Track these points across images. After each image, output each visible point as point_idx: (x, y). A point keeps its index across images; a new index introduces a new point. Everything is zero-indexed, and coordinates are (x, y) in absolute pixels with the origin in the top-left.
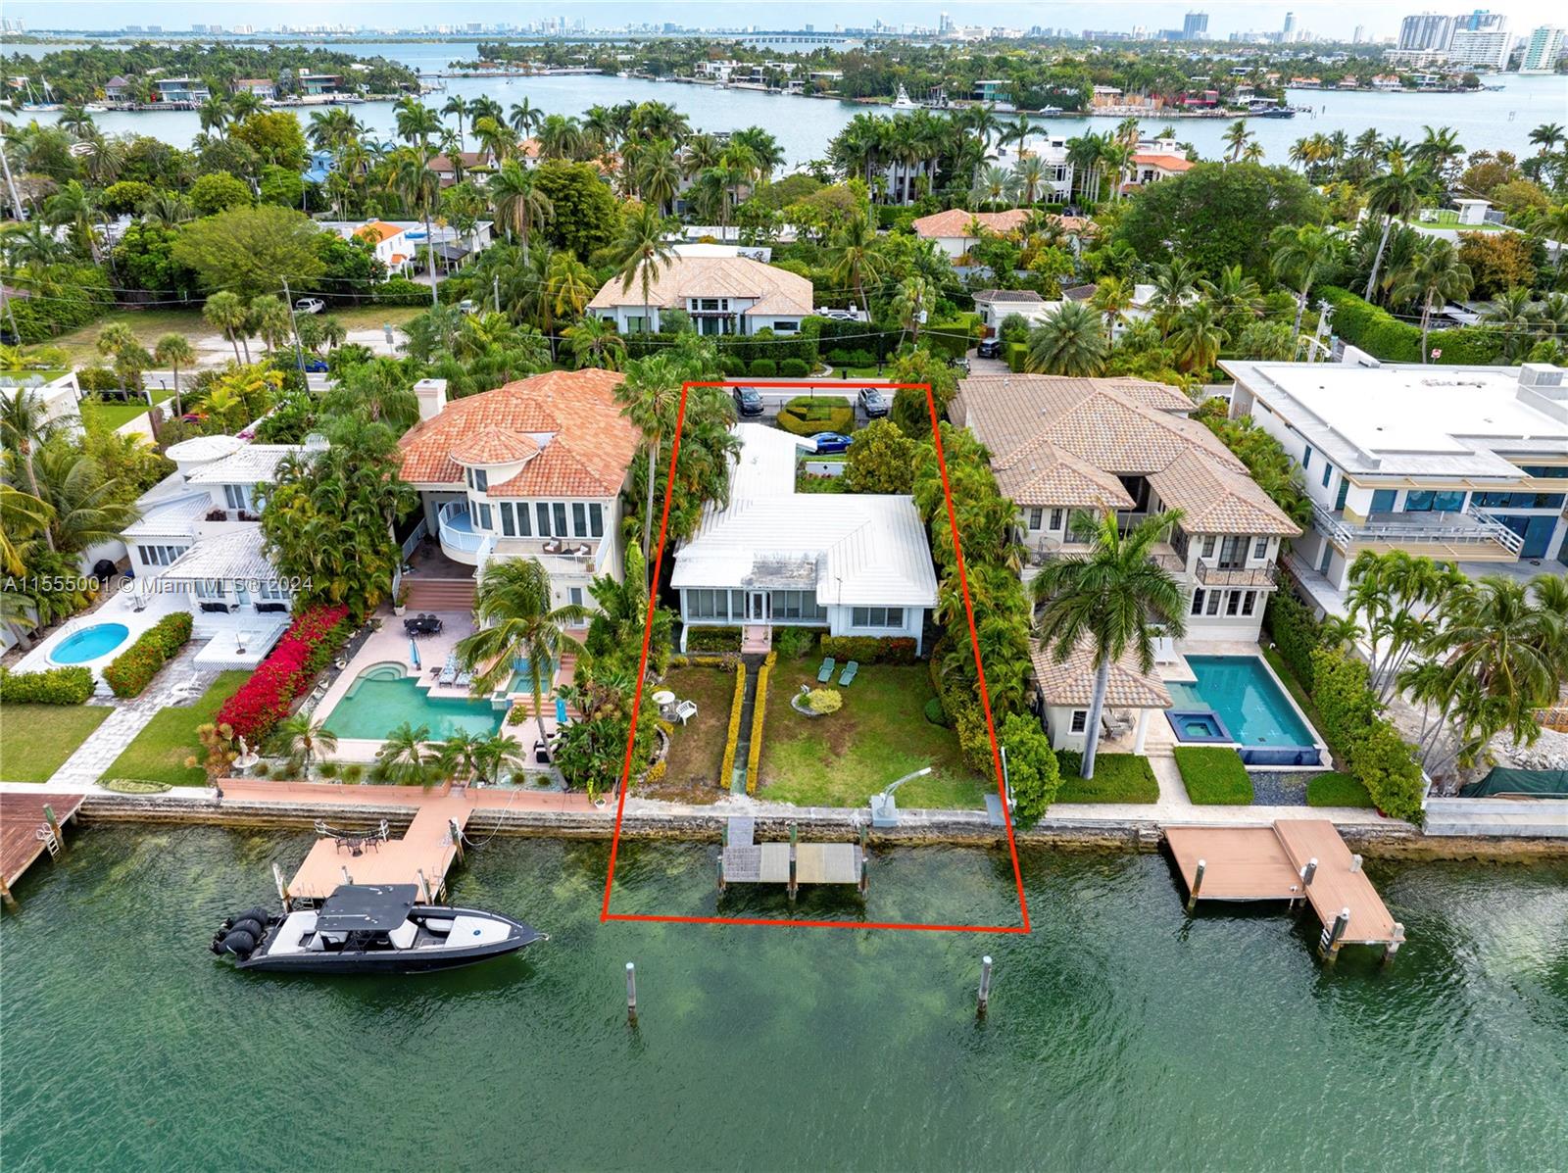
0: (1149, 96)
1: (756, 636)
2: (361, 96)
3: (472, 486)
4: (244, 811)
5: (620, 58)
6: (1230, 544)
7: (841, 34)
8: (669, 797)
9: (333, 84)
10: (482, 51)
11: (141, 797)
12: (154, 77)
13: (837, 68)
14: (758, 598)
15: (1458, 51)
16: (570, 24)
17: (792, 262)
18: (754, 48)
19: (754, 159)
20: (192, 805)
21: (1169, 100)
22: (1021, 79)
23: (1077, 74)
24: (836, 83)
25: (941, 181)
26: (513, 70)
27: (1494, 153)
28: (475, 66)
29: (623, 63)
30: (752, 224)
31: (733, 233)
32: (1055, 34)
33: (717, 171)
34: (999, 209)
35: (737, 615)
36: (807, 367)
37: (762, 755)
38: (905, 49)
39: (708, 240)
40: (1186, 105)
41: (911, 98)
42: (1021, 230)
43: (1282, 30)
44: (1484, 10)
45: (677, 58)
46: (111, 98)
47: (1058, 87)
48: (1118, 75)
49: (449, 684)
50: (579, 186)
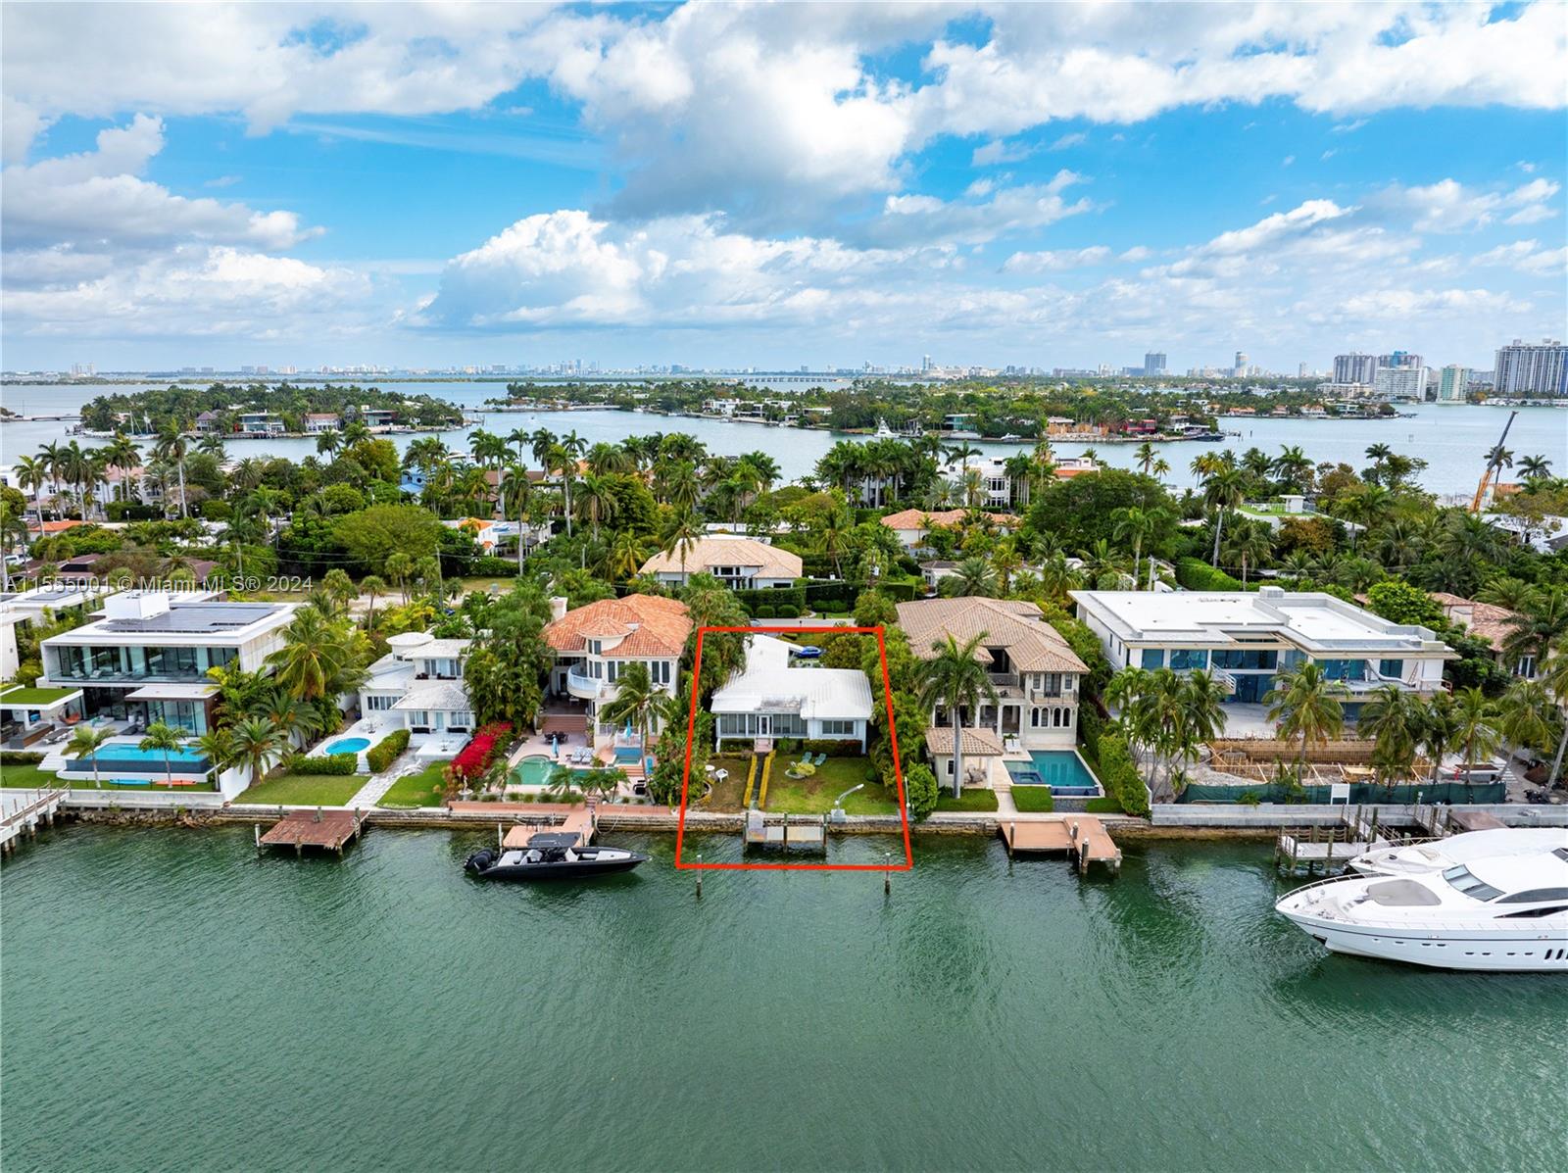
0: (1097, 425)
1: (763, 742)
2: (413, 427)
3: (590, 651)
4: (465, 819)
5: (636, 396)
6: (1049, 680)
7: (833, 374)
8: (714, 811)
9: (390, 418)
10: (511, 389)
11: (403, 812)
12: (238, 411)
13: (827, 405)
14: (764, 719)
15: (1379, 384)
16: (585, 366)
17: (787, 544)
18: (754, 388)
19: (758, 474)
20: (434, 816)
21: (1113, 428)
22: (985, 413)
23: (1033, 408)
24: (826, 417)
25: (904, 491)
26: (541, 406)
27: (1335, 464)
28: (508, 403)
29: (639, 400)
30: (757, 521)
31: (742, 527)
32: (1028, 372)
33: (731, 482)
34: (948, 509)
35: (751, 732)
36: (797, 611)
37: (768, 791)
38: (889, 387)
39: (723, 532)
40: (1129, 432)
41: (891, 429)
42: (961, 523)
43: (1233, 366)
44: (1402, 351)
45: (685, 396)
46: (199, 429)
47: (1017, 418)
48: (1071, 408)
49: (577, 763)
50: (629, 492)
